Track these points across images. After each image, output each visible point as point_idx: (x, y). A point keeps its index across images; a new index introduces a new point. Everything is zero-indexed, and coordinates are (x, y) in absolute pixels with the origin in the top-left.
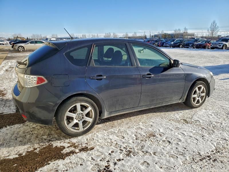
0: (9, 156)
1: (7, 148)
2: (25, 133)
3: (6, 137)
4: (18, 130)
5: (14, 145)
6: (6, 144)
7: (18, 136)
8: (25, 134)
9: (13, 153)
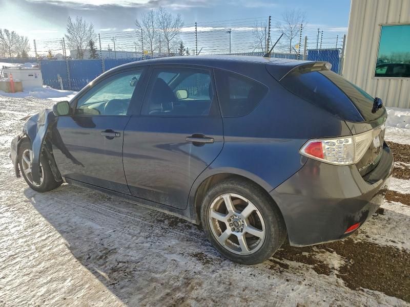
0: (403, 206)
1: (404, 213)
2: (373, 222)
3: (405, 229)
4: (383, 232)
5: (393, 213)
6: (405, 220)
7: (385, 222)
8: (373, 220)
9: (399, 207)
